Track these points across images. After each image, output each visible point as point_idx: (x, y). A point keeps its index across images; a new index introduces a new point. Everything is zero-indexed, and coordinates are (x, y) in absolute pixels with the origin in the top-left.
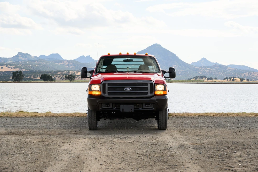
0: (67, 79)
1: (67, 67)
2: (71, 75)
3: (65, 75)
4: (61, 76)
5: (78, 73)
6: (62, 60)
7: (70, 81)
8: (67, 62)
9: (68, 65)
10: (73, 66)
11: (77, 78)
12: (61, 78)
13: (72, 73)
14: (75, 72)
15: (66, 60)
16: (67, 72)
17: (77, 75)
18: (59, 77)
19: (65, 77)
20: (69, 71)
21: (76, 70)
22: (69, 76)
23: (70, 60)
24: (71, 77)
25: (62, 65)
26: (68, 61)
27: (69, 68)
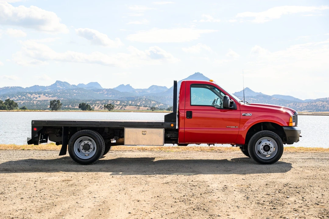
0: (106, 109)
1: (106, 96)
2: (110, 105)
3: (104, 105)
4: (100, 106)
5: (117, 102)
6: (101, 89)
7: (109, 110)
8: (105, 91)
9: (107, 94)
10: (112, 95)
11: (116, 107)
12: (99, 107)
13: (111, 102)
14: (114, 102)
15: (105, 89)
16: (106, 101)
17: (116, 105)
18: (98, 106)
19: (103, 106)
20: (108, 100)
21: (115, 99)
22: (107, 105)
23: (109, 89)
24: (110, 107)
25: (101, 94)
26: (107, 90)
27: (108, 97)
